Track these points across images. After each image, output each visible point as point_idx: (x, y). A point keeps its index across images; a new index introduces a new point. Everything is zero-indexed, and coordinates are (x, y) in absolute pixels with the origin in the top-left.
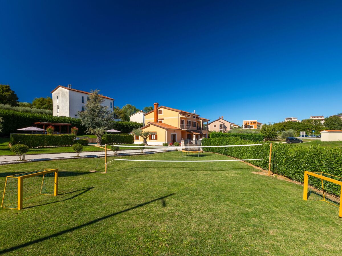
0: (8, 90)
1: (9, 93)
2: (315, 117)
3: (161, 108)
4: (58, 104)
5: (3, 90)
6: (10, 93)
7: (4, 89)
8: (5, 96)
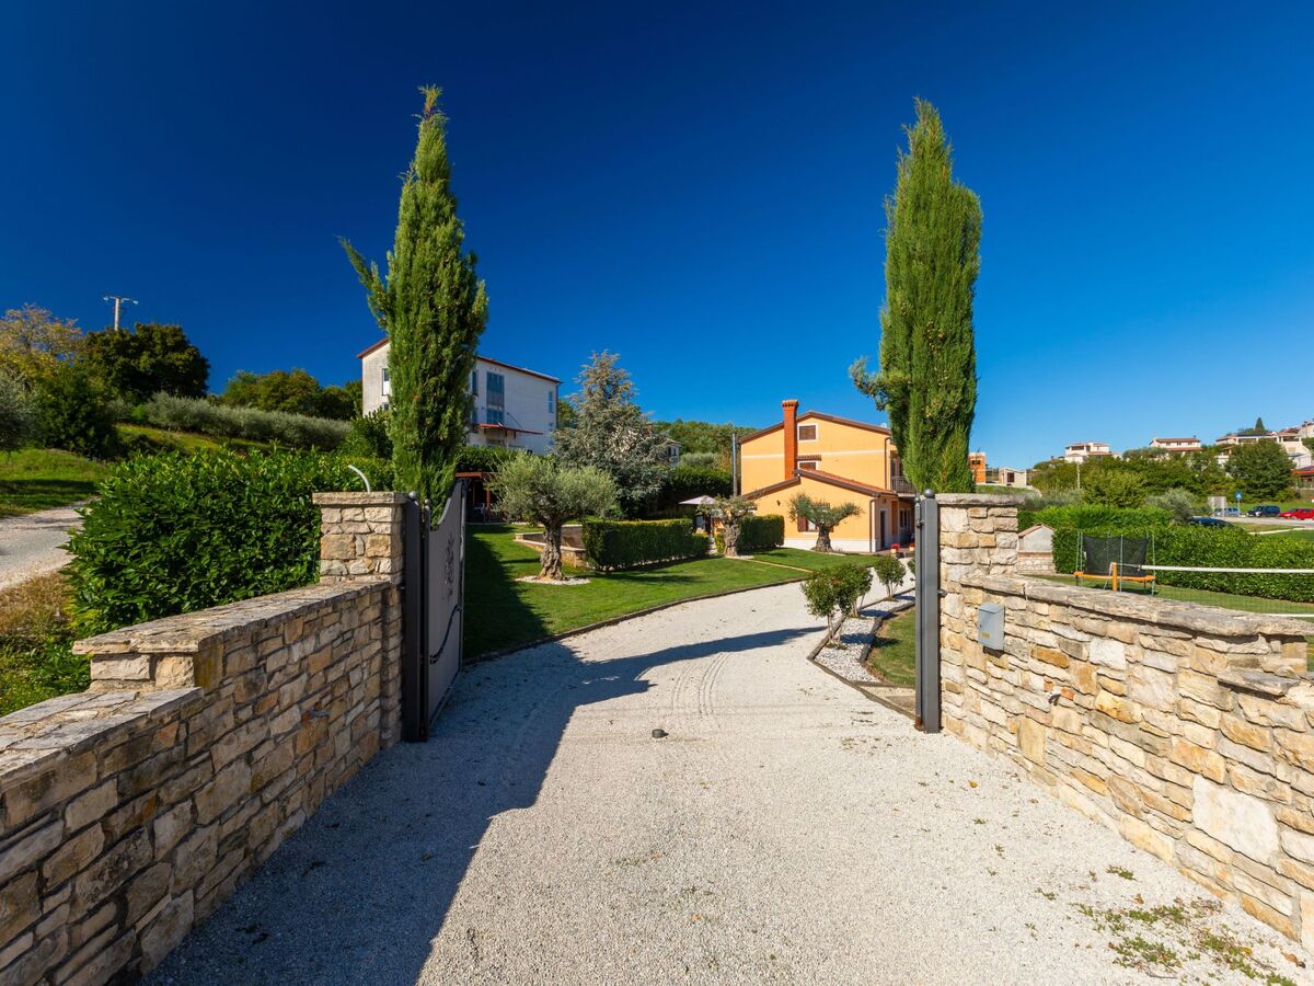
0: (181, 346)
1: (185, 356)
2: (1168, 443)
3: (812, 419)
5: (164, 344)
6: (190, 354)
7: (170, 342)
8: (173, 364)
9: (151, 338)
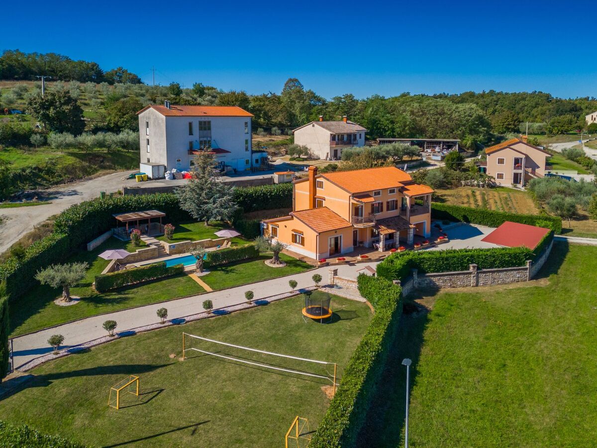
0: (68, 101)
1: (69, 107)
3: (322, 178)
4: (148, 137)
5: (60, 101)
8: (64, 112)
9: (54, 99)
